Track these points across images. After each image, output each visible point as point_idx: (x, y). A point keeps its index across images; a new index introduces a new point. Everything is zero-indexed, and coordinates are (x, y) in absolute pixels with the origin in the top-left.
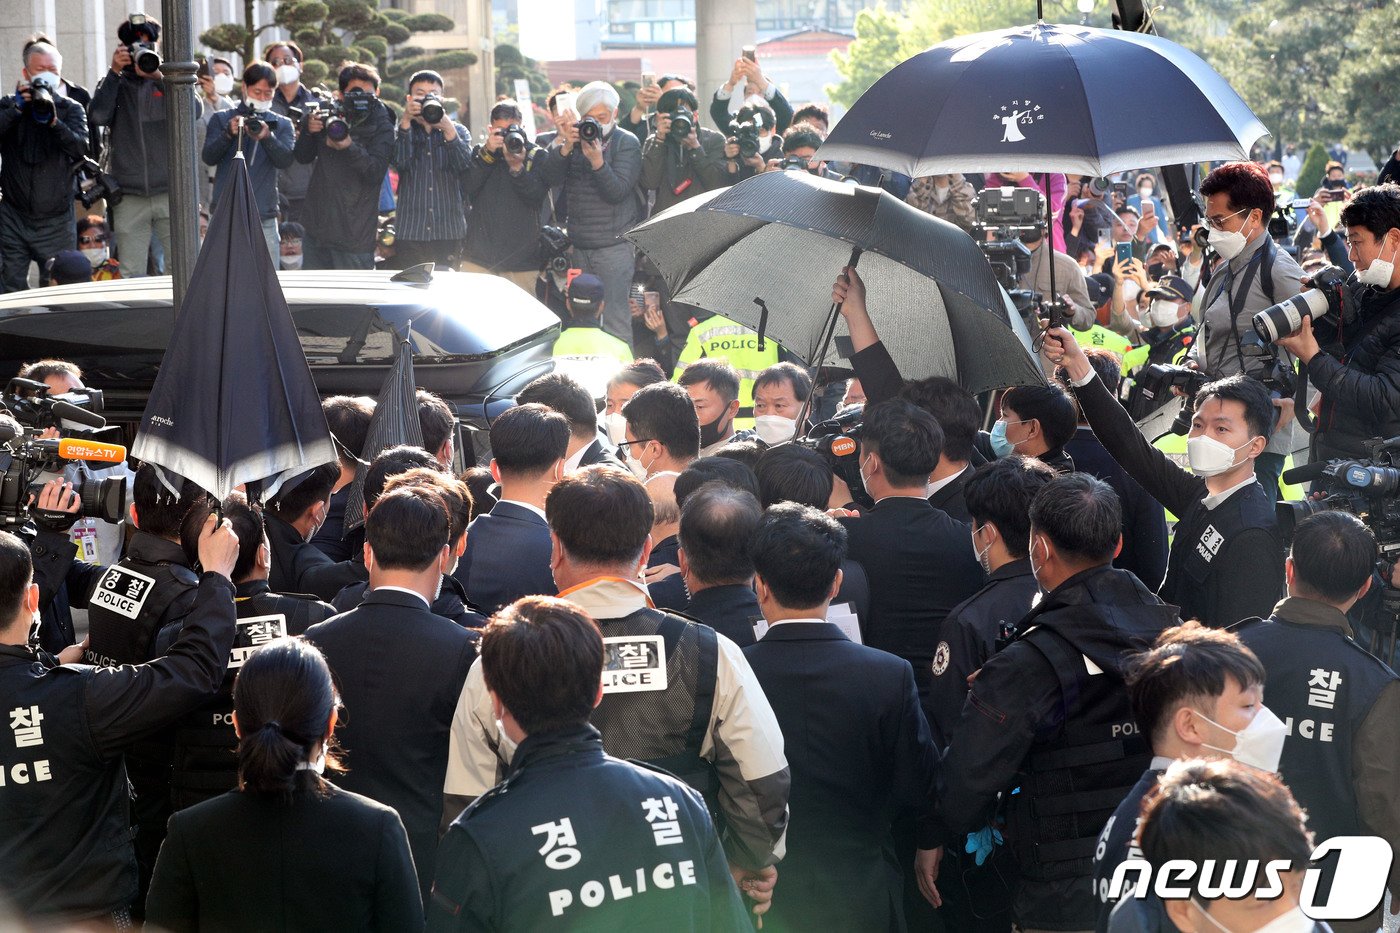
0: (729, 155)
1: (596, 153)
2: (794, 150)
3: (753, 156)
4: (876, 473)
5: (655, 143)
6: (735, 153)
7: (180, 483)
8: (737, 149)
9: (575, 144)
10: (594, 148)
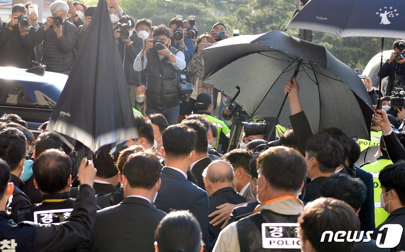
0: (116, 37)
1: (59, 31)
2: (158, 36)
3: (127, 38)
4: (314, 166)
5: (83, 29)
6: (119, 37)
7: (74, 142)
8: (119, 35)
9: (50, 25)
10: (59, 28)
